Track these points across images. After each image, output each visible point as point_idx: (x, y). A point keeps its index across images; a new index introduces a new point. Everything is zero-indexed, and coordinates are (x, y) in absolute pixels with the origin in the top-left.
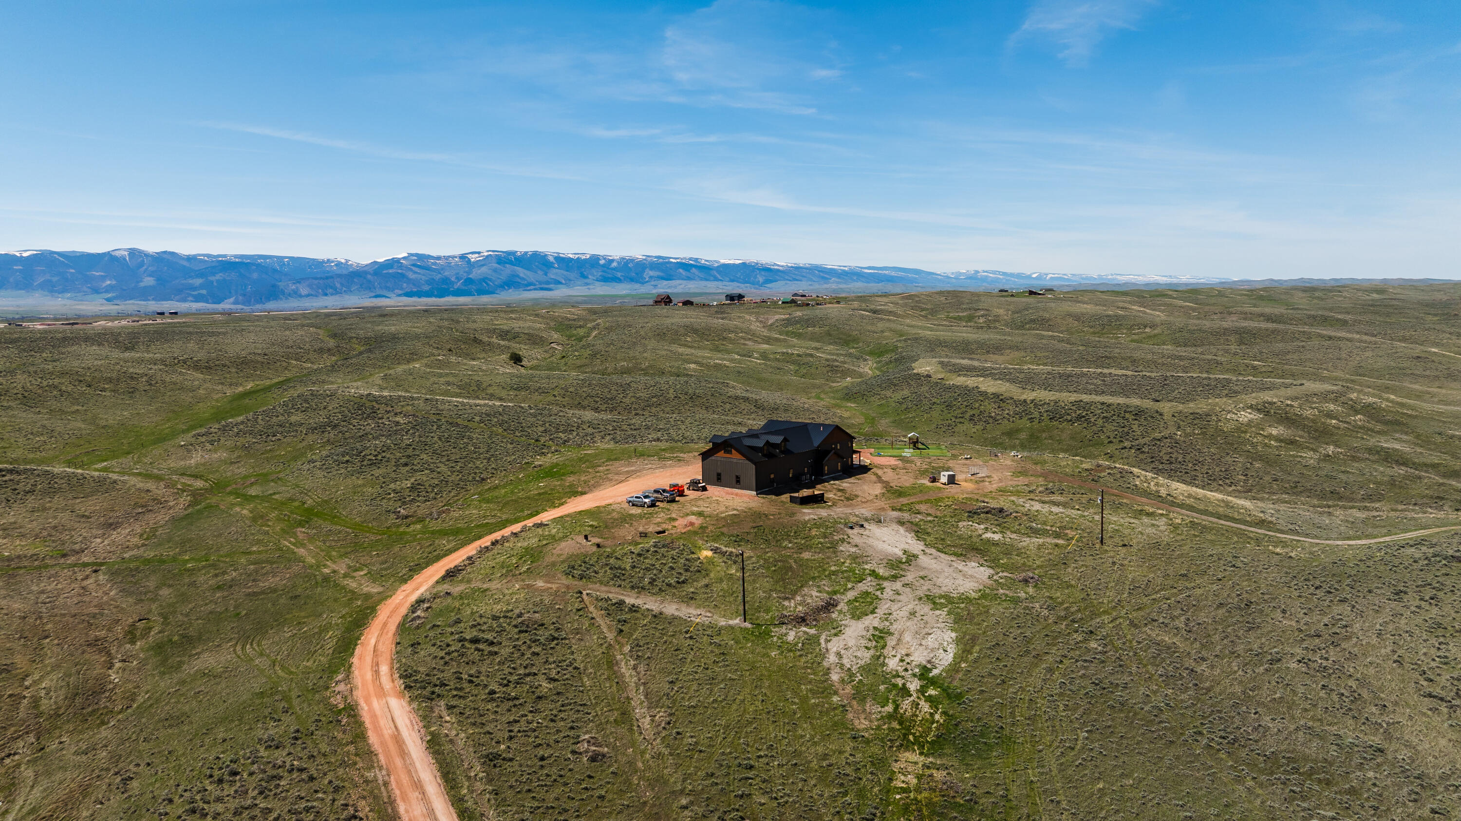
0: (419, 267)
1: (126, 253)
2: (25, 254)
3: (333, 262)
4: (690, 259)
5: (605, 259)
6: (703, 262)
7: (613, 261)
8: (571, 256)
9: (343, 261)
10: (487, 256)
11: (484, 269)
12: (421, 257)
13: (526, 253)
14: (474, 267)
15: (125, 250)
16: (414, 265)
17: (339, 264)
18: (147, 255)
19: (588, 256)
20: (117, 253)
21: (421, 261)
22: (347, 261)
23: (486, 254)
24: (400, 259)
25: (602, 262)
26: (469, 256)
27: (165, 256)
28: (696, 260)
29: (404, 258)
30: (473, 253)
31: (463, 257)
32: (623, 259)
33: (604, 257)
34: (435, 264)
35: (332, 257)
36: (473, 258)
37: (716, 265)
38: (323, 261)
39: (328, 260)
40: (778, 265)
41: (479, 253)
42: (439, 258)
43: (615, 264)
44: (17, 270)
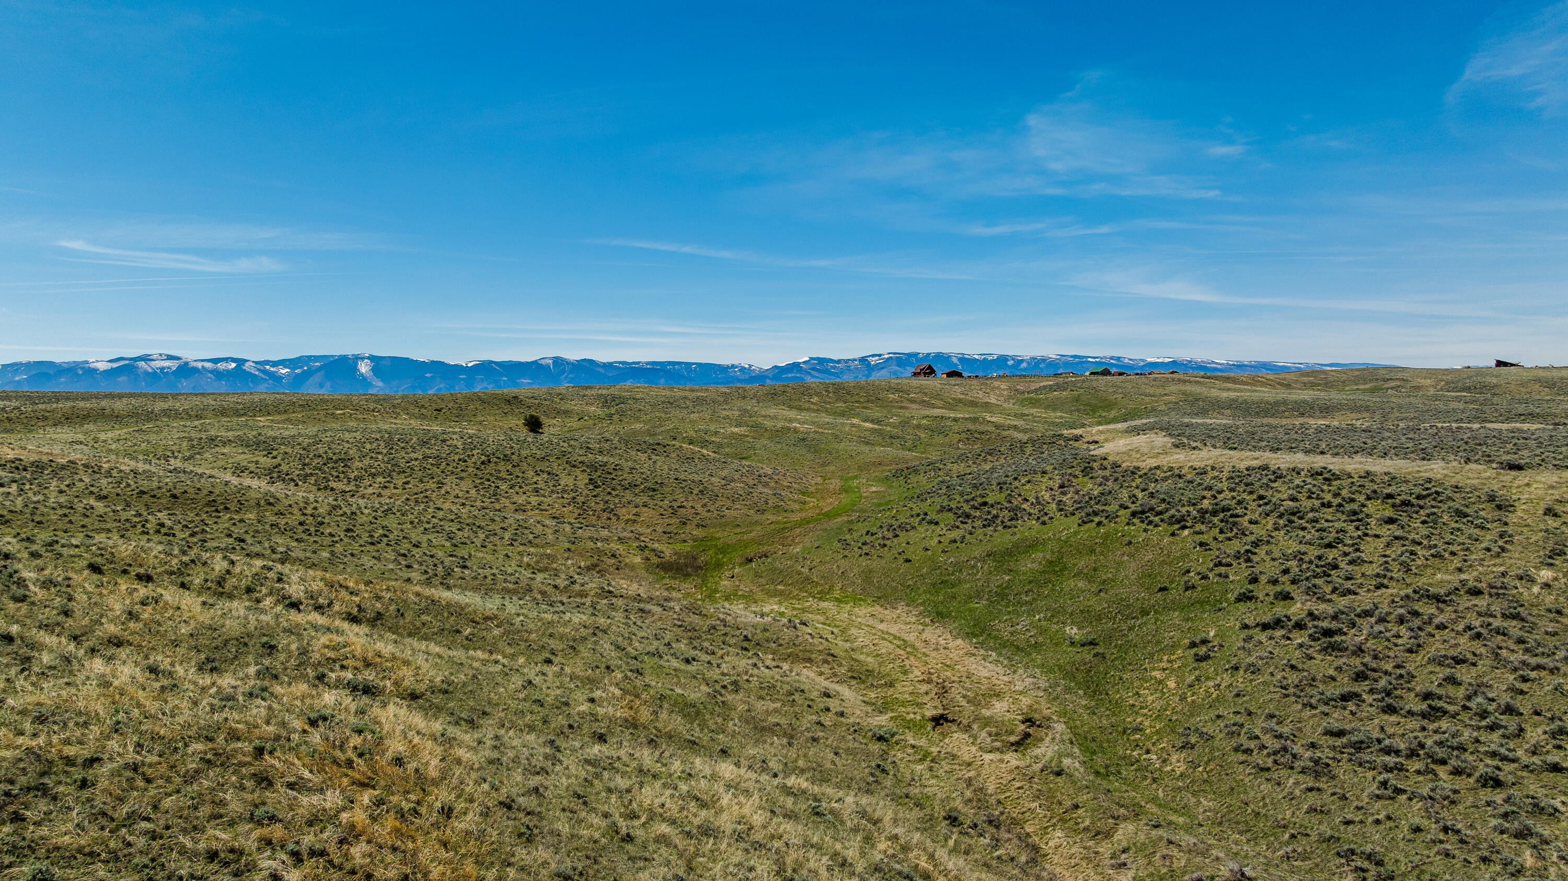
0: (818, 370)
1: (551, 361)
2: (470, 365)
3: (737, 367)
4: (1112, 358)
5: (1013, 359)
6: (1126, 361)
7: (1022, 361)
8: (977, 357)
9: (747, 366)
10: (888, 359)
11: (884, 373)
12: (821, 361)
13: (928, 354)
14: (874, 370)
15: (550, 358)
16: (813, 369)
17: (743, 369)
18: (568, 363)
19: (995, 357)
20: (543, 362)
21: (820, 364)
22: (750, 366)
23: (886, 356)
24: (800, 363)
25: (1010, 363)
26: (869, 359)
27: (585, 364)
28: (1118, 359)
29: (805, 362)
30: (873, 356)
31: (863, 360)
32: (1034, 359)
33: (1013, 358)
34: (834, 368)
35: (736, 363)
36: (873, 361)
37: (1142, 364)
38: (728, 366)
39: (733, 365)
40: (1217, 363)
41: (880, 355)
42: (839, 361)
43: (1024, 365)
44: (462, 379)
